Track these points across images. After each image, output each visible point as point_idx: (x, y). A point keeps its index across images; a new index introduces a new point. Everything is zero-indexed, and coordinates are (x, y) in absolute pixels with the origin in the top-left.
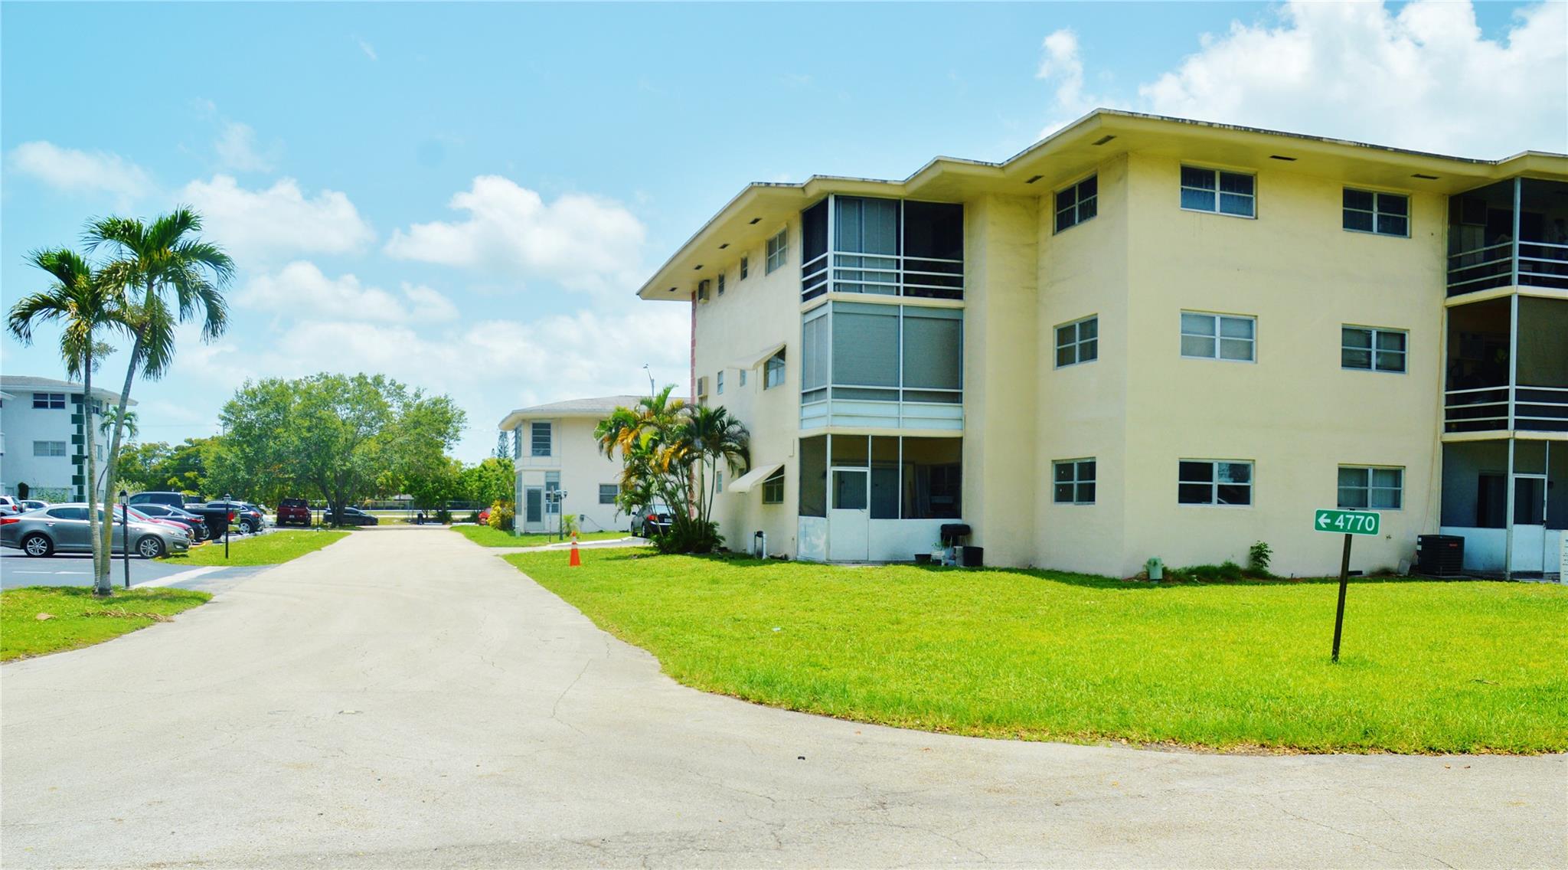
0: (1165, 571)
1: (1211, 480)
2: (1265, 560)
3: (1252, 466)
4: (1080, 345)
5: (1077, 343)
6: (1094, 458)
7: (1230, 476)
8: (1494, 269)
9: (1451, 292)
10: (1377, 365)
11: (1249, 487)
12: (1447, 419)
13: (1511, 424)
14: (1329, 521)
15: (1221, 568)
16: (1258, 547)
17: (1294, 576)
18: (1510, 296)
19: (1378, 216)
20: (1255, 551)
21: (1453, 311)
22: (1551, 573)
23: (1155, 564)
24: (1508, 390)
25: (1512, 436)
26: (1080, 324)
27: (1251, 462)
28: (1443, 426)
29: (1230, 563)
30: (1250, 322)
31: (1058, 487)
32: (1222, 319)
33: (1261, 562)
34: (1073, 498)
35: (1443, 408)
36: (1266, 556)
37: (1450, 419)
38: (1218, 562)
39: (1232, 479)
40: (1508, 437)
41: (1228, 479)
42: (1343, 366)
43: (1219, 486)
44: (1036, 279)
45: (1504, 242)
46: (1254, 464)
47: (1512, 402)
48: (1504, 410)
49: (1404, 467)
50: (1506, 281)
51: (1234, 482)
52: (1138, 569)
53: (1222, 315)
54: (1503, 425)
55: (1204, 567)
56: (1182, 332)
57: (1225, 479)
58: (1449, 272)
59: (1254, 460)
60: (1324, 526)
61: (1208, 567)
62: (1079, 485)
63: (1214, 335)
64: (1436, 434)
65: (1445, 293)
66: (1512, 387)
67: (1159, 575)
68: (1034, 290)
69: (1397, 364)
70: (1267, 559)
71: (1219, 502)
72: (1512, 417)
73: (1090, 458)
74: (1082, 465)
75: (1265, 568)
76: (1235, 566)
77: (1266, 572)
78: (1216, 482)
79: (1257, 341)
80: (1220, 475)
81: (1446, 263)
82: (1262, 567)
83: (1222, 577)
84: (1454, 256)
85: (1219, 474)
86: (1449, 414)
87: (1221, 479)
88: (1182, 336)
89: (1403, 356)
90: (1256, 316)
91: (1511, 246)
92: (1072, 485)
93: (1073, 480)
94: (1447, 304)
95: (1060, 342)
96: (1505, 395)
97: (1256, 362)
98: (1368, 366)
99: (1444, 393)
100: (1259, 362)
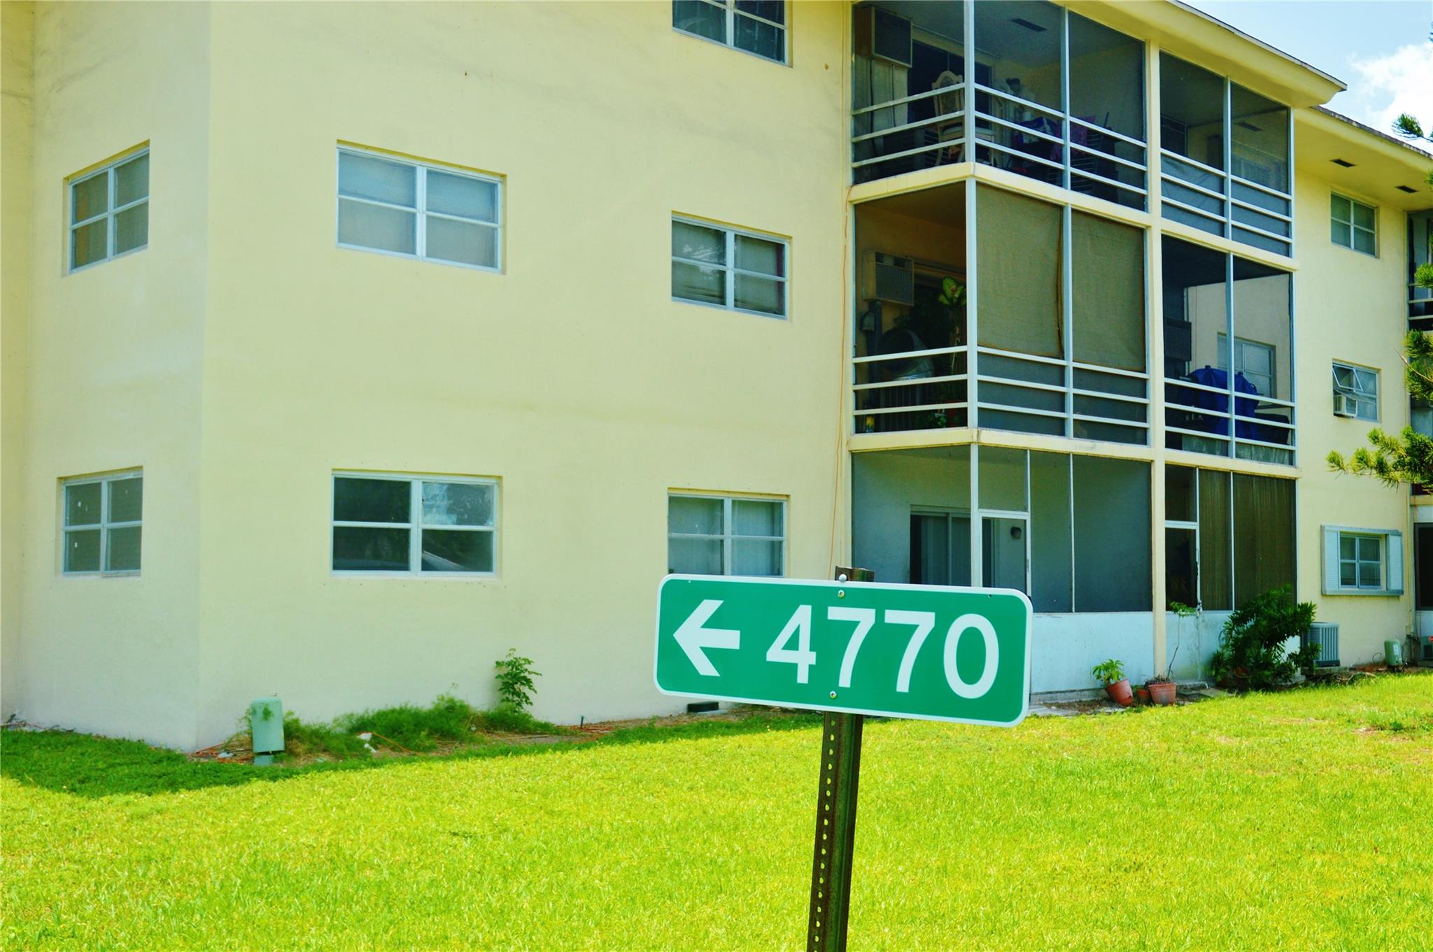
0: (292, 732)
1: (406, 519)
2: (525, 689)
3: (496, 488)
4: (117, 216)
5: (112, 210)
6: (140, 468)
7: (450, 511)
8: (931, 135)
9: (861, 176)
10: (736, 300)
11: (488, 535)
12: (857, 408)
13: (973, 417)
14: (730, 639)
15: (430, 712)
16: (509, 664)
17: (585, 722)
18: (964, 182)
19: (736, 16)
20: (506, 670)
21: (863, 211)
22: (1041, 693)
23: (267, 714)
24: (965, 353)
25: (975, 439)
26: (117, 170)
27: (493, 481)
28: (851, 423)
29: (452, 700)
30: (492, 187)
31: (72, 537)
32: (430, 173)
33: (518, 694)
34: (98, 562)
35: (850, 387)
36: (528, 682)
37: (864, 408)
38: (424, 700)
39: (454, 518)
40: (970, 441)
41: (444, 517)
42: (675, 294)
43: (425, 532)
44: (32, 76)
45: (949, 84)
46: (500, 486)
47: (972, 376)
48: (959, 391)
49: (787, 496)
50: (954, 156)
51: (459, 522)
52: (228, 727)
53: (433, 166)
54: (959, 418)
55: (393, 711)
56: (341, 191)
57: (437, 517)
58: (855, 140)
59: (500, 478)
60: (706, 668)
61: (401, 711)
62: (113, 532)
63: (413, 205)
64: (841, 436)
65: (849, 178)
66: (972, 348)
67: (276, 741)
68: (26, 102)
69: (771, 301)
70: (530, 687)
71: (426, 566)
72: (973, 404)
73: (129, 469)
74: (117, 486)
75: (526, 708)
76: (462, 706)
77: (526, 718)
78: (418, 523)
79: (504, 227)
80: (427, 508)
81: (849, 124)
82: (519, 704)
83: (430, 735)
84: (863, 110)
85: (425, 507)
86: (863, 400)
87: (429, 517)
88: (340, 201)
89: (780, 287)
90: (503, 176)
91: (961, 92)
92: (97, 533)
93: (98, 521)
94: (852, 198)
95: (79, 212)
96: (960, 363)
97: (504, 272)
98: (721, 299)
99: (851, 360)
100: (508, 271)
